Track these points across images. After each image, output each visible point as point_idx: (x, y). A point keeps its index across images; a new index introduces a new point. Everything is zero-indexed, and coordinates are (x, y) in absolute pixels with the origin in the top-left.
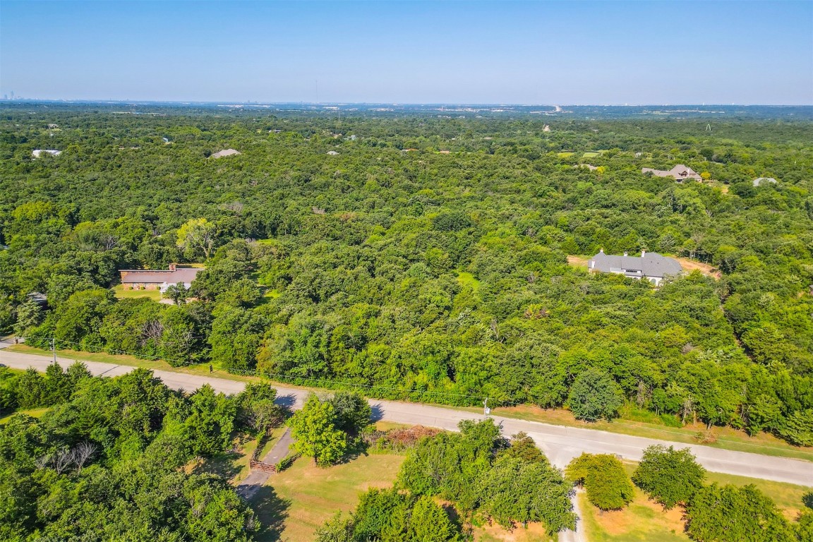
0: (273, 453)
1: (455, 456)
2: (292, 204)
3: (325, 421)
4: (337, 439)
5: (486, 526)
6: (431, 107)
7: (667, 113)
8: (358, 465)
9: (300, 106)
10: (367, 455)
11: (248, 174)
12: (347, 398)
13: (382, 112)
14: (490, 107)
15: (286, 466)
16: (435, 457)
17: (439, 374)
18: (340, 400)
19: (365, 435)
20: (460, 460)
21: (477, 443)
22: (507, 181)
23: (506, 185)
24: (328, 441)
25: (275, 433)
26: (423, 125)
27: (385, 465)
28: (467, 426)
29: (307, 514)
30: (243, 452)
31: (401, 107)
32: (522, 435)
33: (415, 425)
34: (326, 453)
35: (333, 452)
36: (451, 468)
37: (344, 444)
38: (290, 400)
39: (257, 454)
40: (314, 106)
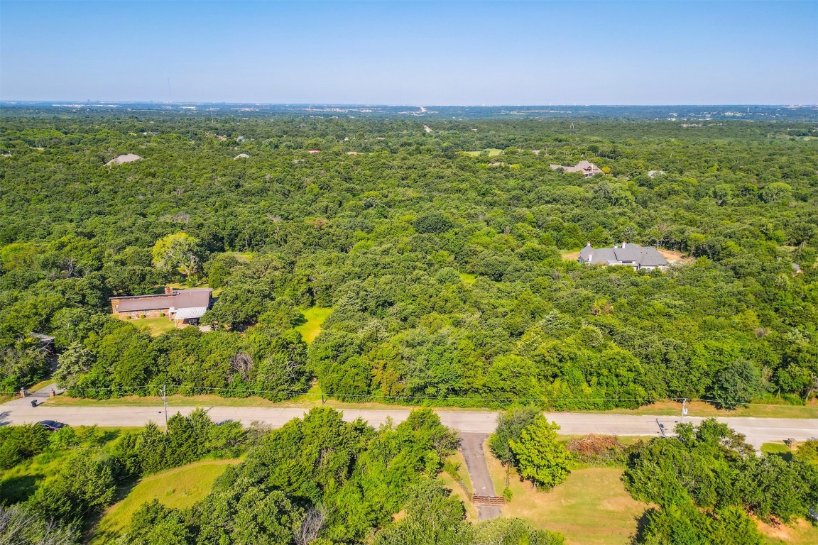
6: (297, 107)
7: (523, 113)
11: (168, 181)
13: (248, 112)
22: (443, 180)
23: (444, 185)
26: (304, 125)
40: (169, 105)
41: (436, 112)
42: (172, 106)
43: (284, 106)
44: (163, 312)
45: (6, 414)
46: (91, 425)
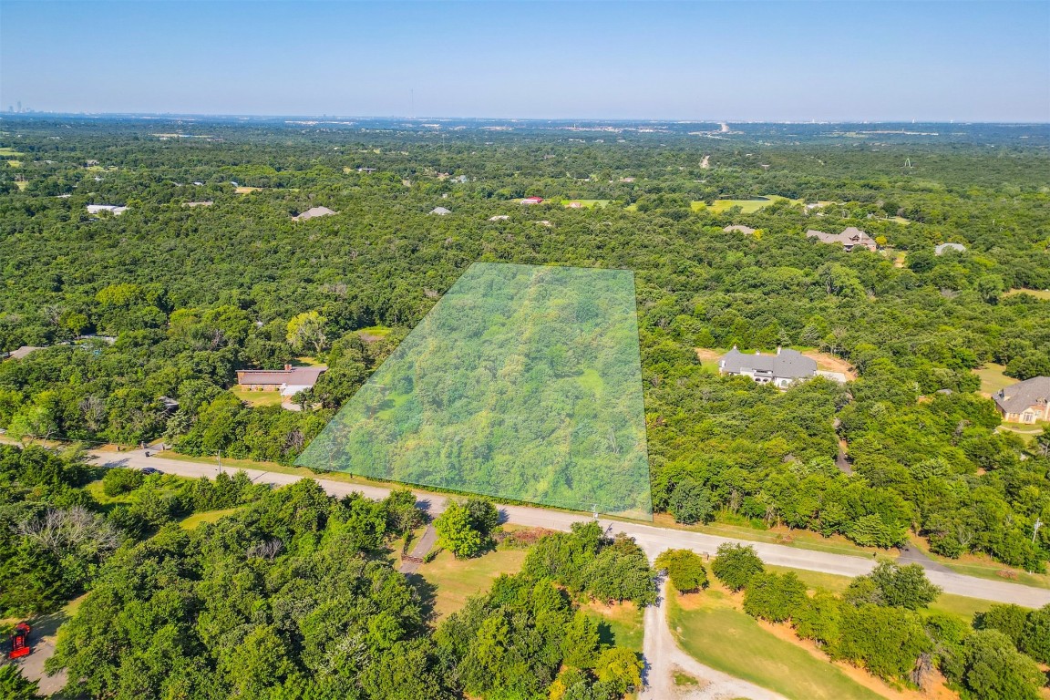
0: (419, 548)
1: (568, 550)
2: (401, 285)
3: (463, 522)
4: (472, 537)
5: (590, 603)
6: (561, 124)
7: (865, 135)
8: (489, 559)
9: (392, 123)
10: (496, 551)
11: (346, 241)
12: (479, 503)
13: (498, 132)
14: (636, 126)
15: (431, 558)
16: (552, 551)
17: (557, 482)
18: (473, 505)
19: (494, 535)
20: (571, 553)
21: (585, 540)
22: (644, 250)
23: (642, 257)
24: (465, 538)
25: (416, 532)
26: (550, 157)
27: (511, 559)
28: (577, 527)
29: (452, 594)
30: (393, 548)
31: (522, 124)
32: (623, 535)
33: (535, 526)
34: (464, 548)
35: (470, 547)
36: (564, 559)
37: (478, 541)
38: (425, 505)
39: (405, 550)
40: (409, 122)
41: (741, 133)
42: (414, 123)
43: (545, 123)
44: (277, 386)
45: (127, 460)
46: (173, 473)
